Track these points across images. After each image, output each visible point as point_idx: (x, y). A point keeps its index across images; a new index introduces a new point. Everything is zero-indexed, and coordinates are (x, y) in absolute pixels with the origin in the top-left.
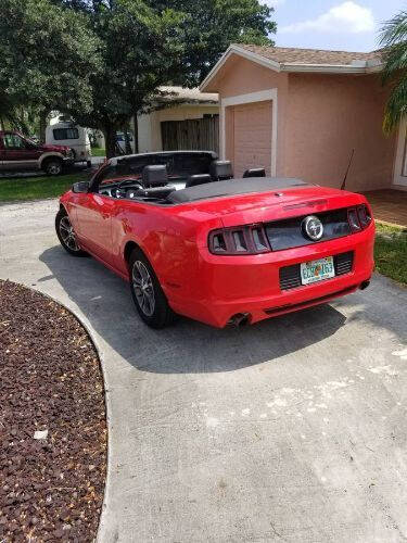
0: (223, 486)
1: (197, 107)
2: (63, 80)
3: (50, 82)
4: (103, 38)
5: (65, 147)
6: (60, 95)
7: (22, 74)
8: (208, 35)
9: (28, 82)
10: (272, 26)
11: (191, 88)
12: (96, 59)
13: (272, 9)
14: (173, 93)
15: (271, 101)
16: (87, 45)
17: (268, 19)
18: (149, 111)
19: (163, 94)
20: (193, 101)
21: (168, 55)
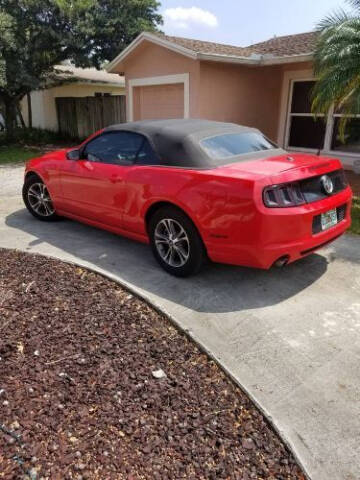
0: (343, 387)
1: (89, 86)
8: (115, 21)
10: (159, 19)
11: (84, 68)
13: (159, 4)
14: (67, 72)
15: (183, 84)
17: (155, 12)
18: (47, 87)
19: (58, 72)
20: (86, 80)
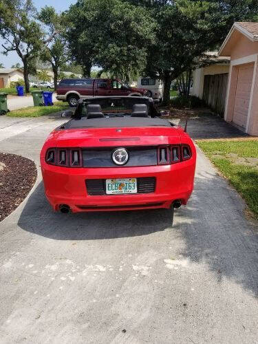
2: (129, 50)
3: (121, 51)
4: (159, 22)
5: (144, 90)
6: (125, 58)
7: (106, 47)
9: (109, 51)
12: (152, 36)
15: (254, 63)
16: (147, 27)
21: (197, 31)
